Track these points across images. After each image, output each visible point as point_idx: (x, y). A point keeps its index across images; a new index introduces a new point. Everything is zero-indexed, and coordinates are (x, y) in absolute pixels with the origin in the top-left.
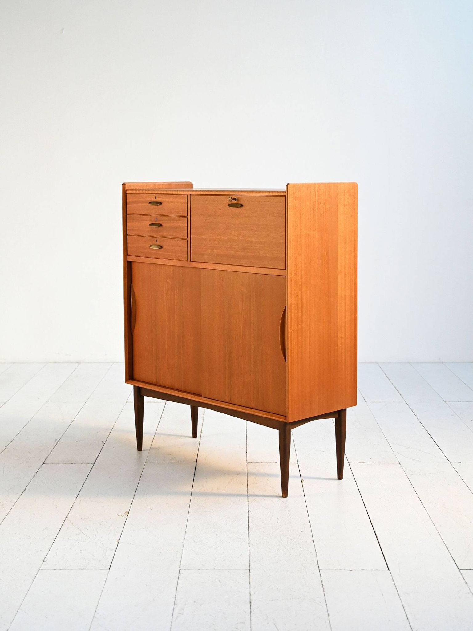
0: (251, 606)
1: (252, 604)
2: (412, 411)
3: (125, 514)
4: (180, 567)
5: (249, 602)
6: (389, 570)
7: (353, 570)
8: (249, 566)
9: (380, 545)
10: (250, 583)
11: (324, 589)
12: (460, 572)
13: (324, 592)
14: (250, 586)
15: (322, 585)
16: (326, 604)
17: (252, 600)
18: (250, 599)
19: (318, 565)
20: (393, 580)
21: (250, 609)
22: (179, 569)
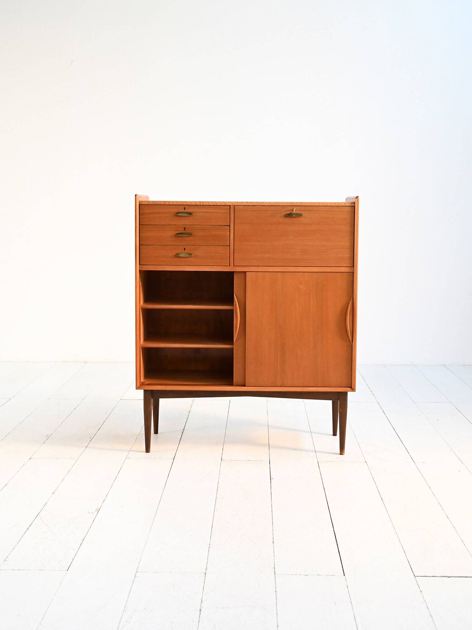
0: (200, 614)
1: (202, 612)
2: (383, 411)
3: (95, 511)
4: (137, 569)
5: (199, 610)
6: (344, 575)
7: (308, 575)
8: (206, 569)
9: (339, 548)
10: (203, 588)
11: (276, 596)
12: (415, 578)
13: (276, 599)
14: (203, 592)
15: (276, 591)
16: (277, 613)
17: (202, 608)
18: (201, 606)
19: (275, 569)
20: (347, 587)
21: (199, 617)
22: (136, 571)
